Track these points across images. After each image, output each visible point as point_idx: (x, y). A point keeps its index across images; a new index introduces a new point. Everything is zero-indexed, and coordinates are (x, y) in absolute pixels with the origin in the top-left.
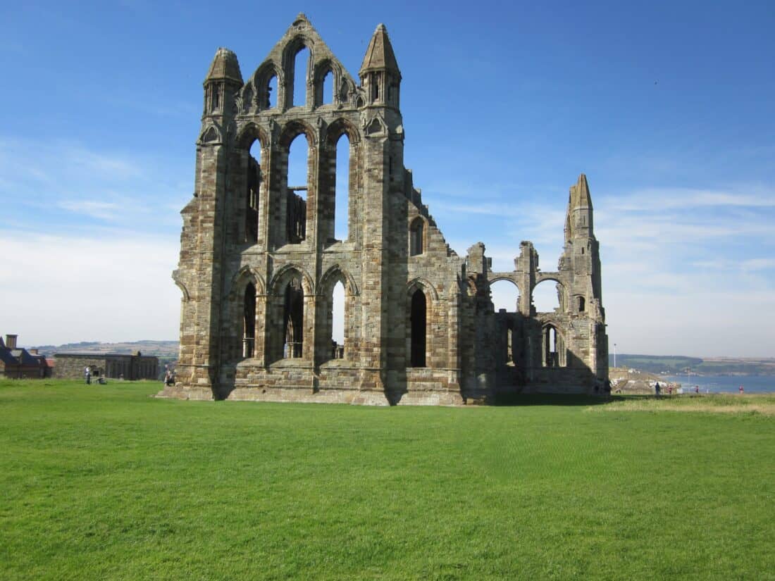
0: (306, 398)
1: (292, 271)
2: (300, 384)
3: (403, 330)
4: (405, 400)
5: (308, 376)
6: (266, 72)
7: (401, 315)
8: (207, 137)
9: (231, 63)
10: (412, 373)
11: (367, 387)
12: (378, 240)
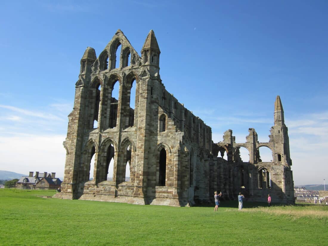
0: (111, 199)
1: (109, 140)
2: (109, 193)
3: (155, 168)
4: (154, 202)
5: (113, 189)
6: (104, 55)
7: (154, 161)
8: (78, 84)
9: (92, 53)
10: (159, 189)
11: (136, 195)
12: (144, 125)
